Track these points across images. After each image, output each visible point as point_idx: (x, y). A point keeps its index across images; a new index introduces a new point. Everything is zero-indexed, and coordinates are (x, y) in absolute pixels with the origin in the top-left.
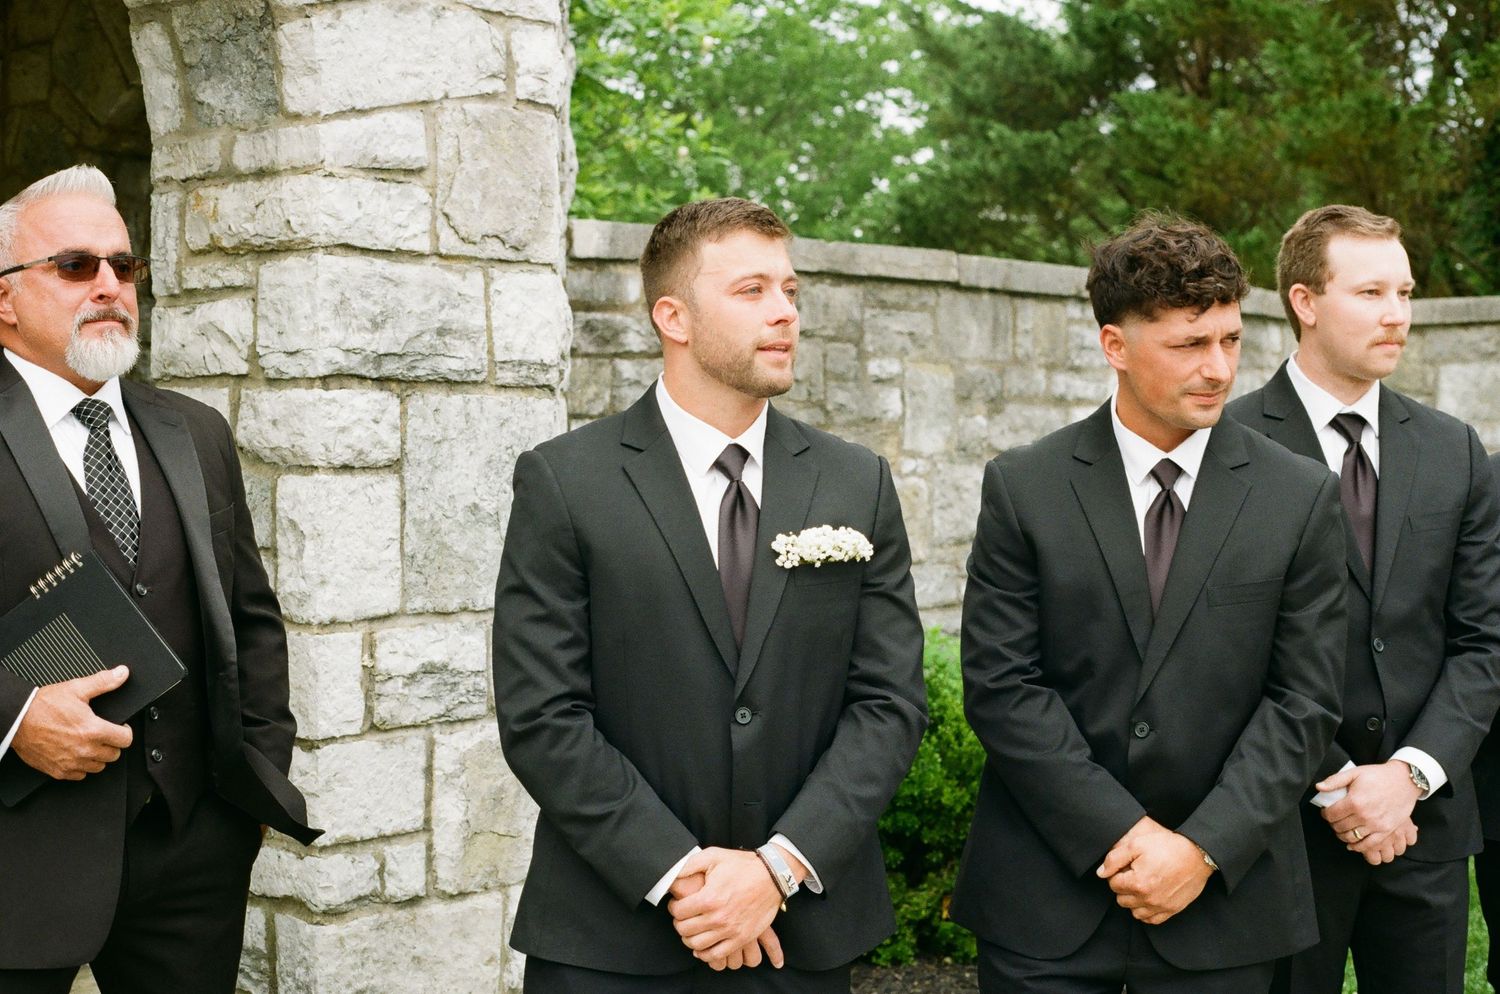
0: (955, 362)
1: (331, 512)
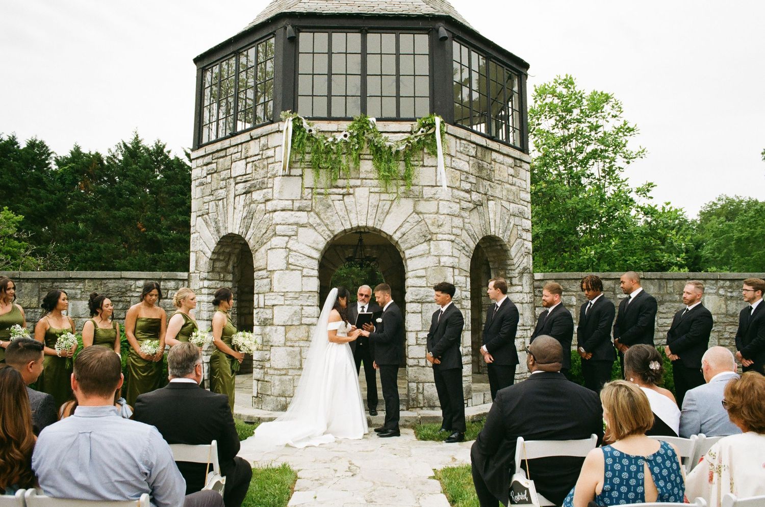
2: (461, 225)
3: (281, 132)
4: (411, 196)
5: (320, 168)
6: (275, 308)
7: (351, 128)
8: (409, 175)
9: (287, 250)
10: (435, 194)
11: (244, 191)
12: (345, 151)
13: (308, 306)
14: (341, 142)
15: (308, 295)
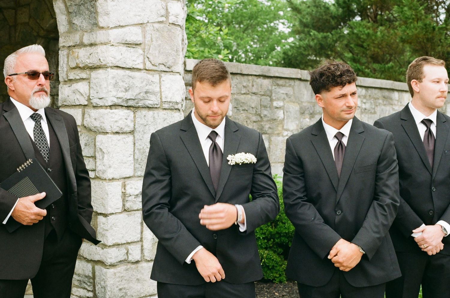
0: (300, 102)
1: (112, 146)
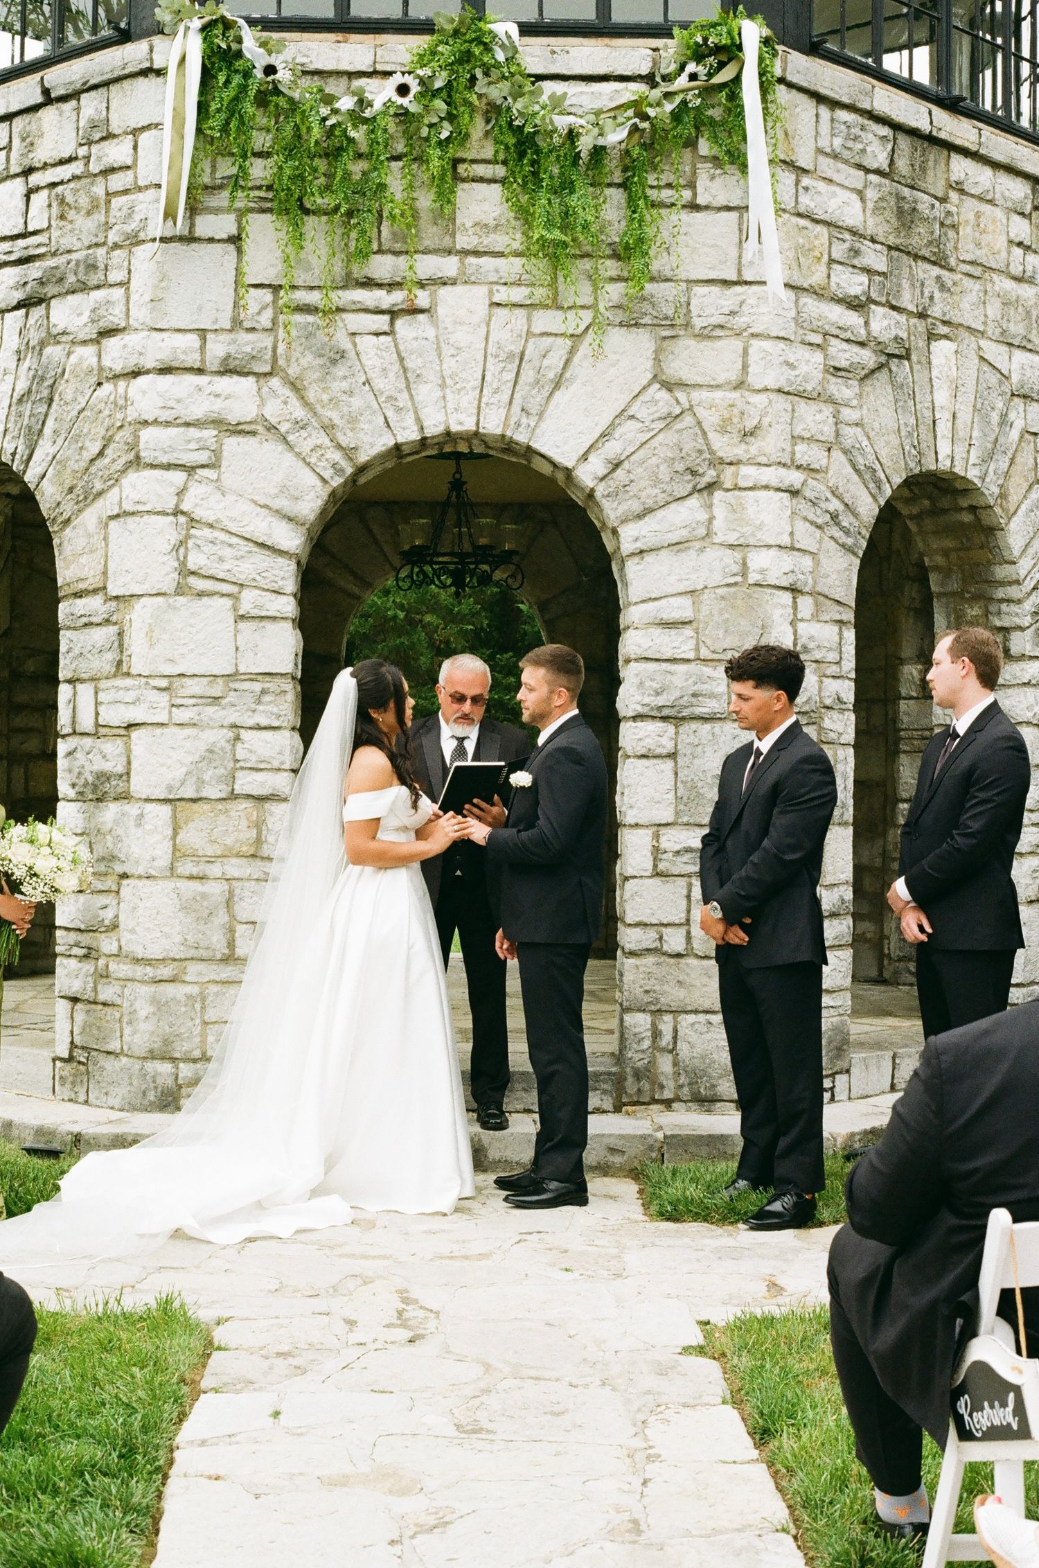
2: (828, 432)
3: (160, 73)
4: (647, 320)
5: (307, 212)
6: (135, 734)
7: (422, 60)
8: (641, 240)
9: (182, 519)
10: (732, 313)
11: (19, 295)
12: (400, 147)
13: (259, 728)
14: (384, 113)
15: (257, 687)
